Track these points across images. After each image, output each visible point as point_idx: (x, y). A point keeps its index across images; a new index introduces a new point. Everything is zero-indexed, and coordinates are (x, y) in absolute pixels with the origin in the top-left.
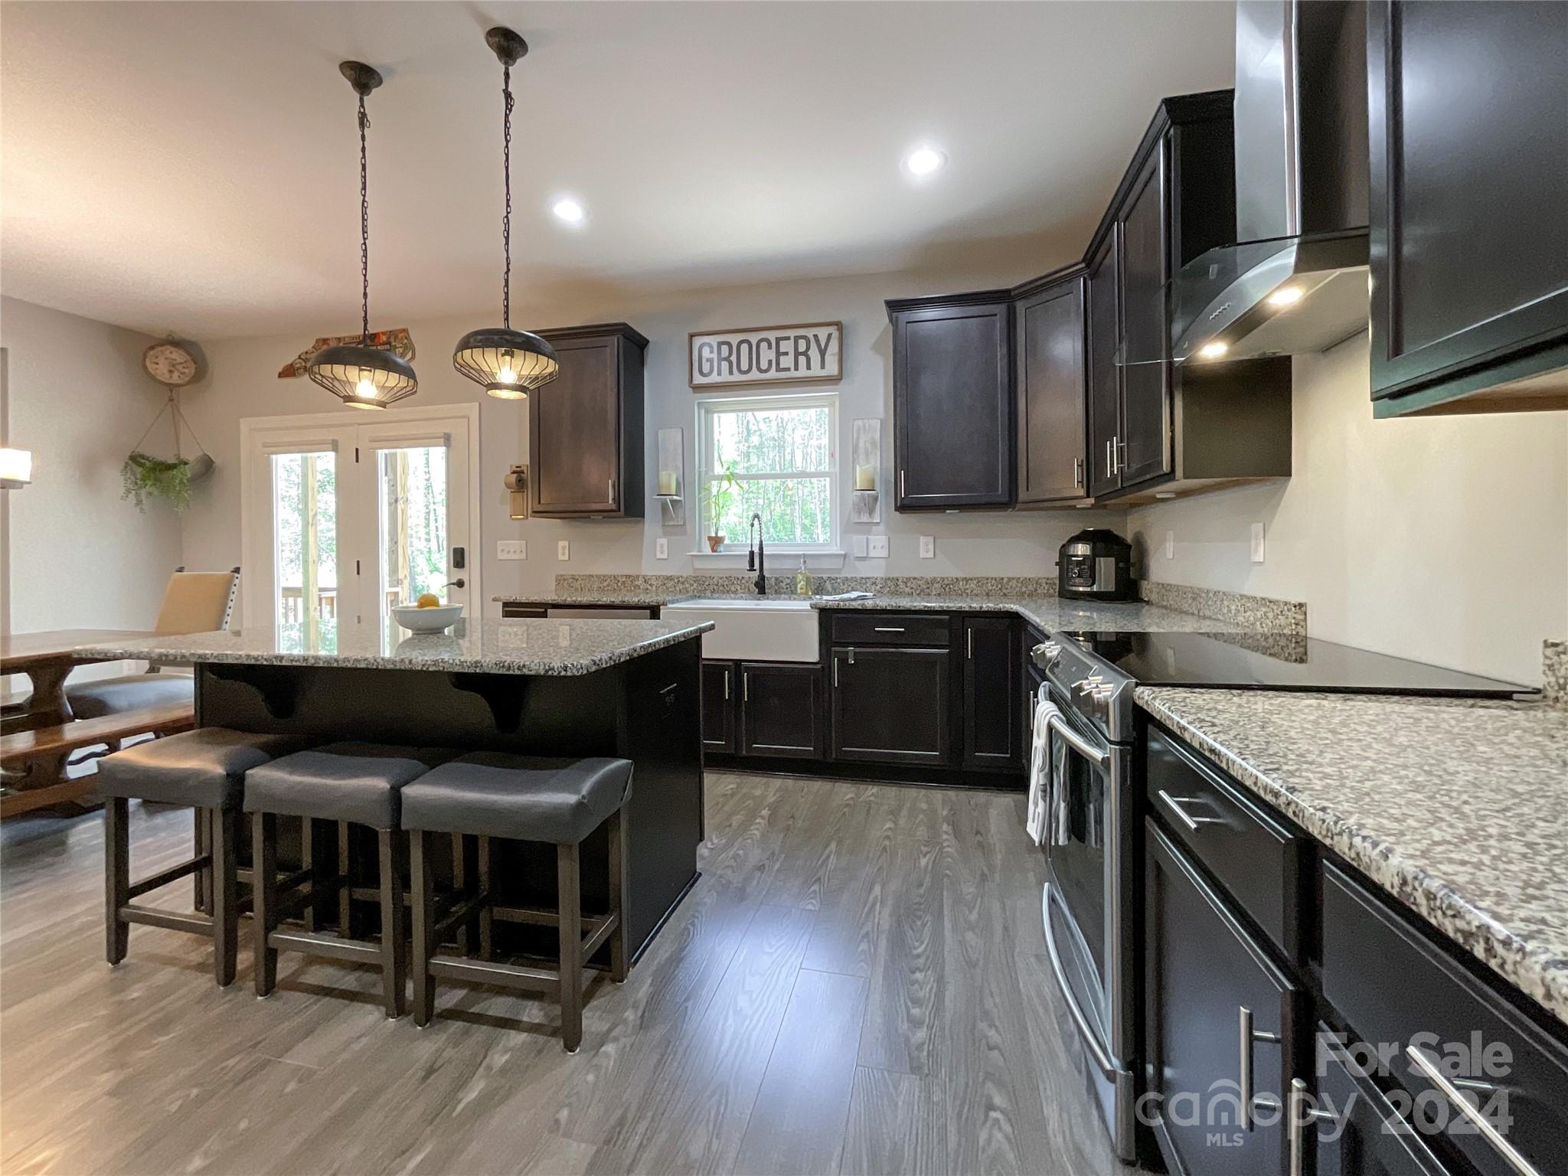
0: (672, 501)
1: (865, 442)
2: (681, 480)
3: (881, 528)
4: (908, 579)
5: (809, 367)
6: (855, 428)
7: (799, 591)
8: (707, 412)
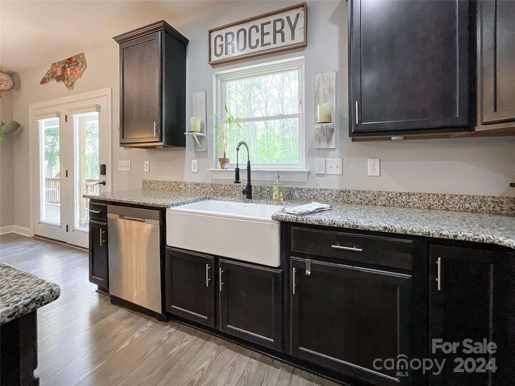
0: (198, 136)
1: (324, 89)
2: (205, 123)
3: (337, 152)
4: (359, 192)
5: (283, 40)
6: (316, 79)
7: (274, 198)
8: (222, 81)
